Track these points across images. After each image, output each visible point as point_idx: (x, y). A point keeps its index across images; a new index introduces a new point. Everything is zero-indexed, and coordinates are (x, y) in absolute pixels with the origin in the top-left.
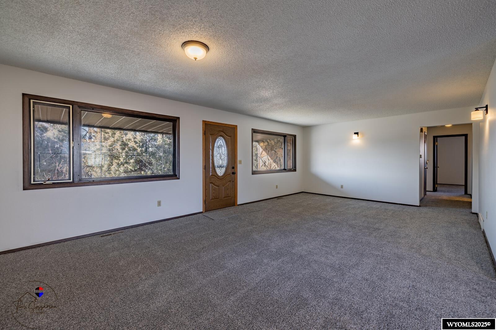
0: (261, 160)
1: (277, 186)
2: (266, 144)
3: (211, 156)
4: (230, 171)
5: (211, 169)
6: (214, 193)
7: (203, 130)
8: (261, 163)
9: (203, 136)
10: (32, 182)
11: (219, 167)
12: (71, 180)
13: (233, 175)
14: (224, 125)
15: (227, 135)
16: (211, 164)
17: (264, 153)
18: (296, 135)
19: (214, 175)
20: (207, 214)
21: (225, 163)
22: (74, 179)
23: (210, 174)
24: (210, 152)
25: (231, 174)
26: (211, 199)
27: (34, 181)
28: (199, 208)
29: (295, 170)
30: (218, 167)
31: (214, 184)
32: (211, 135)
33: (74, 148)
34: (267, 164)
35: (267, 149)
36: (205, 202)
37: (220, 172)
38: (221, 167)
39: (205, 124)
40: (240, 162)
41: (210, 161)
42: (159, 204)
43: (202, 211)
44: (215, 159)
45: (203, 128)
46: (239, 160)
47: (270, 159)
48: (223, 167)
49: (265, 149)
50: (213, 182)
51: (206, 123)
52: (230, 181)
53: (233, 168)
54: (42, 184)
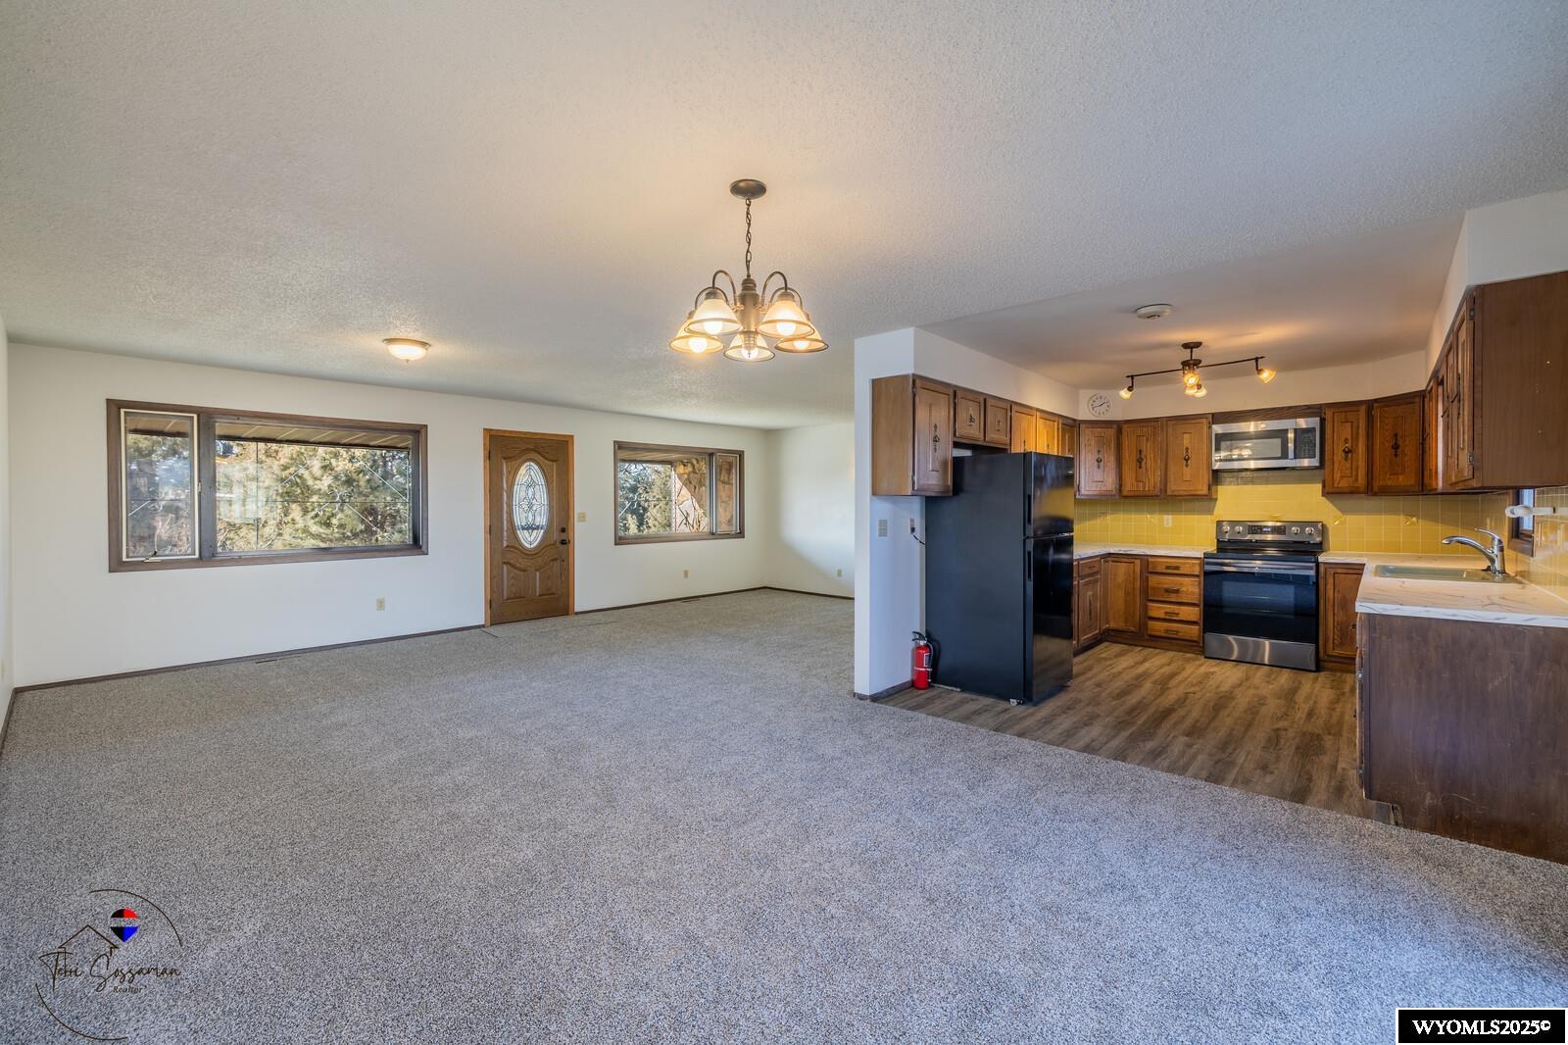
0: (678, 510)
1: (686, 574)
2: (689, 469)
3: (505, 505)
4: (556, 536)
5: (505, 533)
6: (513, 585)
7: (484, 450)
8: (680, 518)
9: (485, 461)
10: (124, 559)
11: (527, 529)
12: (197, 556)
13: (562, 547)
14: (540, 437)
15: (546, 459)
16: (505, 522)
17: (685, 491)
18: (743, 452)
19: (513, 547)
20: (492, 630)
21: (542, 520)
22: (203, 554)
23: (502, 542)
24: (502, 495)
25: (558, 545)
26: (505, 597)
27: (128, 557)
28: (477, 615)
29: (741, 534)
30: (523, 529)
31: (513, 566)
32: (504, 458)
33: (202, 494)
34: (690, 520)
35: (690, 483)
36: (490, 604)
37: (530, 540)
38: (530, 528)
39: (491, 436)
40: (583, 518)
41: (502, 516)
42: (381, 604)
43: (483, 623)
44: (516, 510)
45: (484, 445)
46: (580, 514)
47: (697, 506)
48: (537, 528)
49: (687, 483)
50: (512, 561)
51: (493, 433)
52: (556, 560)
53: (563, 530)
54: (143, 561)
